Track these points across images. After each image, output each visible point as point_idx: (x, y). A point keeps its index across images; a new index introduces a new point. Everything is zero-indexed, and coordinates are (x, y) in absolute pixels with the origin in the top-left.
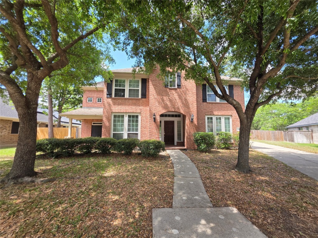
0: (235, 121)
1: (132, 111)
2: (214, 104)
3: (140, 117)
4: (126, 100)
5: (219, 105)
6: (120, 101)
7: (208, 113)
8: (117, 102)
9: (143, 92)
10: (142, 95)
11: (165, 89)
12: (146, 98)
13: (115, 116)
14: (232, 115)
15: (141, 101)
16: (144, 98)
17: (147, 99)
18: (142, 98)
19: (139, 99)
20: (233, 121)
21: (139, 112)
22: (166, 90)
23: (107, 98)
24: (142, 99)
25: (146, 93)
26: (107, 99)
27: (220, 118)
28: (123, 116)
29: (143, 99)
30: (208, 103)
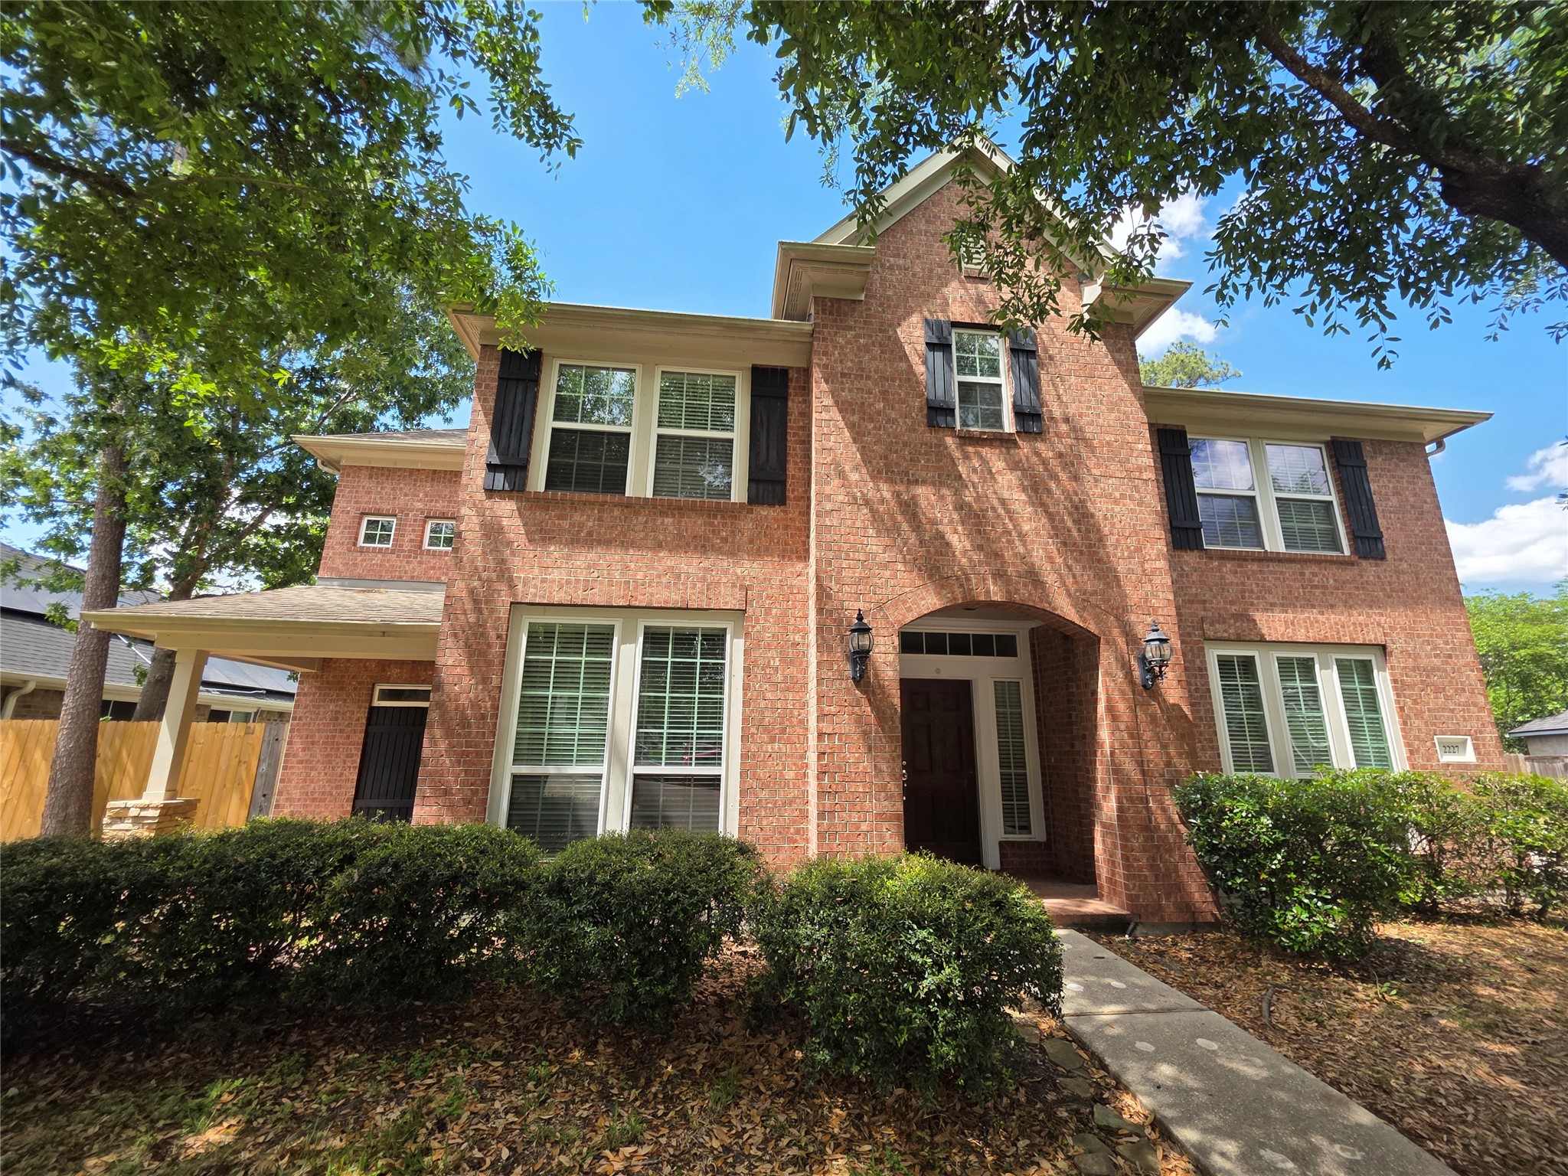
0: (1411, 686)
1: (674, 598)
2: (1255, 567)
3: (735, 650)
4: (637, 513)
5: (1289, 570)
6: (586, 518)
7: (1220, 630)
8: (566, 524)
9: (763, 457)
10: (752, 480)
11: (930, 437)
12: (782, 501)
13: (540, 639)
14: (1384, 647)
15: (747, 525)
16: (771, 504)
17: (793, 510)
18: (755, 499)
19: (734, 511)
20: (1399, 686)
21: (733, 602)
22: (942, 445)
23: (490, 492)
24: (757, 509)
25: (784, 469)
26: (488, 503)
27: (1307, 668)
28: (602, 640)
29: (764, 511)
30: (1210, 555)
